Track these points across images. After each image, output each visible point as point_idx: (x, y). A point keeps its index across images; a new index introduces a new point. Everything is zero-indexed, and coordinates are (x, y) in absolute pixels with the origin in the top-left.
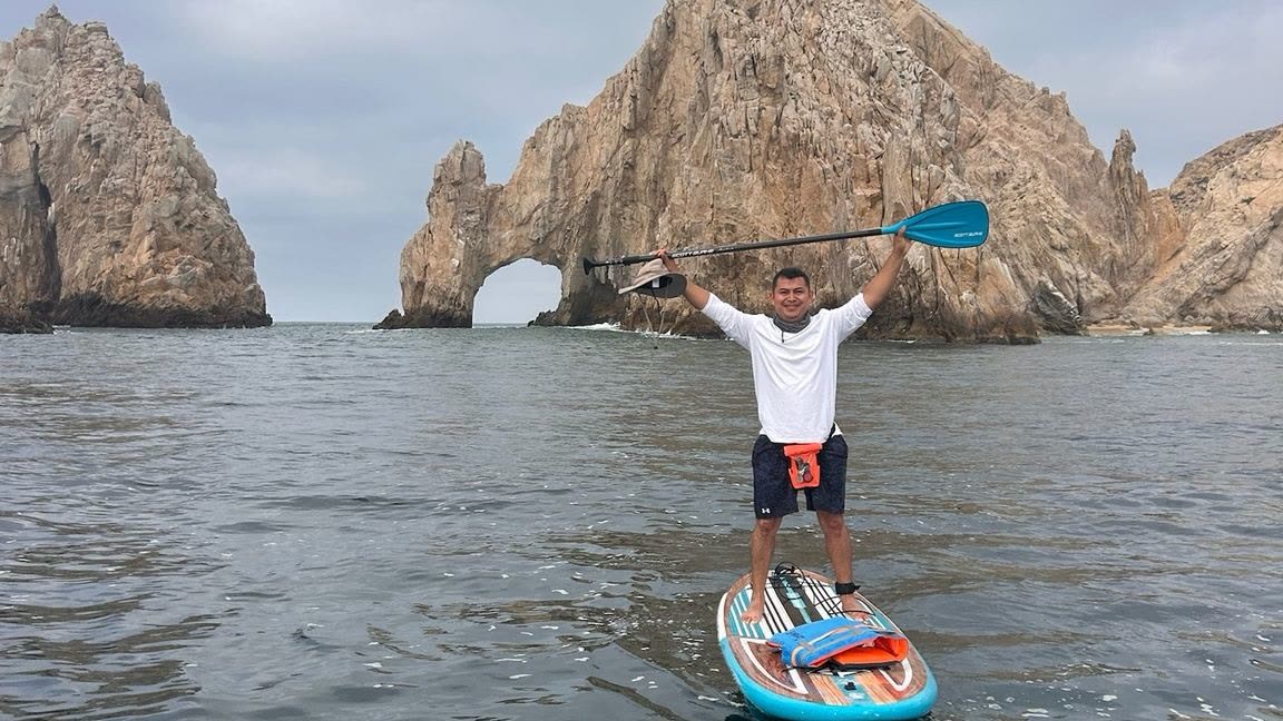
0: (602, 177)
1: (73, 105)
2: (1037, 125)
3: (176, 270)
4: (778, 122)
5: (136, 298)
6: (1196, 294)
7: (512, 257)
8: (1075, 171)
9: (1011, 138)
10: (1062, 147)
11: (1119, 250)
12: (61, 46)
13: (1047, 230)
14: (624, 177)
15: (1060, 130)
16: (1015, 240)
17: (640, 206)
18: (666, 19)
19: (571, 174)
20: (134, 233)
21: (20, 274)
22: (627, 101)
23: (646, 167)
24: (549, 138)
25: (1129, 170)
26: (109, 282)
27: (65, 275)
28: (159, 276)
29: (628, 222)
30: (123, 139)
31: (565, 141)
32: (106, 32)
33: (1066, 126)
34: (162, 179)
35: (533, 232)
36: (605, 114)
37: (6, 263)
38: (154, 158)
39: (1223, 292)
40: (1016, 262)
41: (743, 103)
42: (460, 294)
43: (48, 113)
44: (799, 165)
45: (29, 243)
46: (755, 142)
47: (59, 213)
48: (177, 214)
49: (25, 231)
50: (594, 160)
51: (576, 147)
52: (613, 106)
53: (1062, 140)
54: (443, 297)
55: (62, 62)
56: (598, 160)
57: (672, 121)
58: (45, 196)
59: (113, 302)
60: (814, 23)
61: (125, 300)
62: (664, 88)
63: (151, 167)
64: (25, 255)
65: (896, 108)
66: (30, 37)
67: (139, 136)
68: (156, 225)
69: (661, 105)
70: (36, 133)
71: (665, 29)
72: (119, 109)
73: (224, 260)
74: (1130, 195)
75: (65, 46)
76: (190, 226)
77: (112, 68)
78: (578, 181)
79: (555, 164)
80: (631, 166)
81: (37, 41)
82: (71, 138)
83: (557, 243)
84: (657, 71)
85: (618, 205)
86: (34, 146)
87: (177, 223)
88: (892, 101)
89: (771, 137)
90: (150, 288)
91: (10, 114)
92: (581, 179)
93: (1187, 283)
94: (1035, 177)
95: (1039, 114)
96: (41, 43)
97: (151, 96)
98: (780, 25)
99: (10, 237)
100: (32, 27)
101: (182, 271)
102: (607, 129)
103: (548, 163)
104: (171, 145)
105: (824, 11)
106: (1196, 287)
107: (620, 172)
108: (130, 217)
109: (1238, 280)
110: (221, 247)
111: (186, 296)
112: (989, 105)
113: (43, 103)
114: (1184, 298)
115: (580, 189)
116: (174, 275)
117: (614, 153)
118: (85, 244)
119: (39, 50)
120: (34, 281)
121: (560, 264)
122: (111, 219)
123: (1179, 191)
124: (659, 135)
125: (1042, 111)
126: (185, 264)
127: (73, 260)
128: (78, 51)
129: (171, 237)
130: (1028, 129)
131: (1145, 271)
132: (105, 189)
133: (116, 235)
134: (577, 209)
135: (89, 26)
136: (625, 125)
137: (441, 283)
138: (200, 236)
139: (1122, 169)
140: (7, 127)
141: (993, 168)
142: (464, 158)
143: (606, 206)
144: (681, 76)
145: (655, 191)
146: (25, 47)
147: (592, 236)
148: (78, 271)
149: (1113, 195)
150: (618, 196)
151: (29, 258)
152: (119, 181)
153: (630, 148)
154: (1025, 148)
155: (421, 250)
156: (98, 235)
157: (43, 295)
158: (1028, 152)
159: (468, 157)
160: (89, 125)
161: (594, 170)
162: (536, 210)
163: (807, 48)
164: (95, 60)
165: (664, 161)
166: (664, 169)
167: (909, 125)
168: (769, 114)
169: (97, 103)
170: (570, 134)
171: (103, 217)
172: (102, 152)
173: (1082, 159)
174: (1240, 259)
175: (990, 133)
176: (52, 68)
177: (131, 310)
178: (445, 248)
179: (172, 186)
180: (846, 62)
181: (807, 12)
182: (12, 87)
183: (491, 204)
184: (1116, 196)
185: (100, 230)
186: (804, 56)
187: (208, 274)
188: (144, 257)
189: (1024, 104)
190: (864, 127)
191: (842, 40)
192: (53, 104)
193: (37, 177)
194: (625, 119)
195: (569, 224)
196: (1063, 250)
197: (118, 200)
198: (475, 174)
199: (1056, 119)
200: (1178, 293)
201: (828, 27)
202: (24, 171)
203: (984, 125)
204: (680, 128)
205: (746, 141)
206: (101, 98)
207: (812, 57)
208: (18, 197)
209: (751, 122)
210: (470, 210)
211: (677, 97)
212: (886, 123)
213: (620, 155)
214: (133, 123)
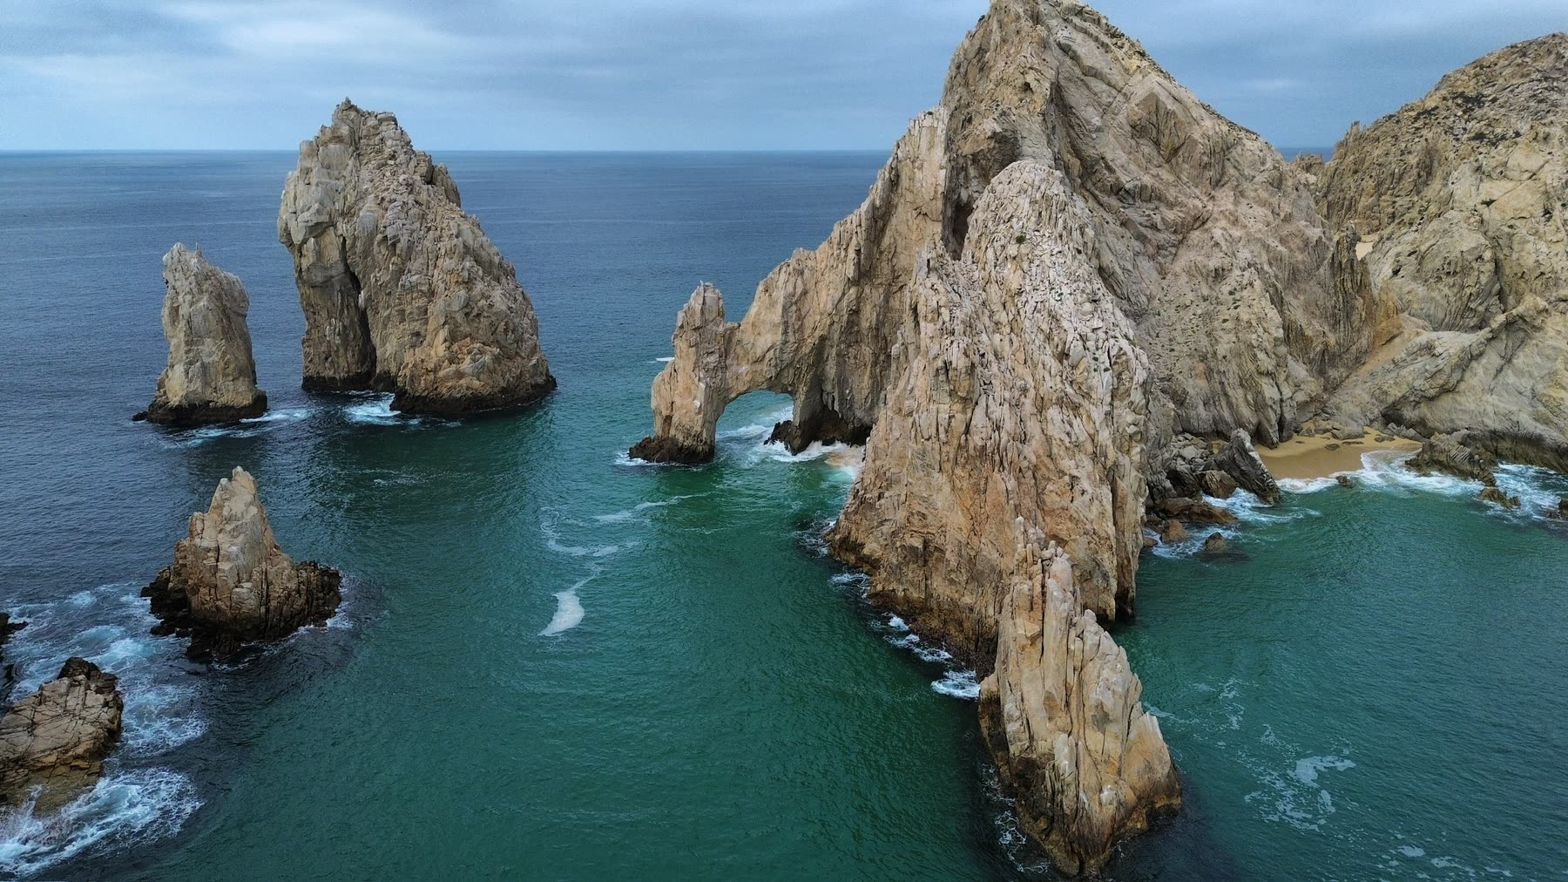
0: (828, 323)
1: (370, 202)
2: (1263, 203)
3: (468, 359)
4: (967, 431)
5: (436, 389)
6: (1403, 396)
7: (749, 388)
8: (1297, 254)
9: (1235, 222)
10: (1287, 226)
11: (1332, 339)
12: (357, 138)
13: (1255, 356)
14: (848, 322)
15: (1286, 208)
16: (1224, 357)
17: (863, 347)
18: (890, 173)
19: (800, 318)
20: (431, 327)
21: (342, 351)
22: (852, 254)
23: (868, 317)
24: (780, 284)
25: (1351, 261)
26: (412, 376)
27: (378, 353)
28: (454, 367)
29: (852, 361)
30: (415, 235)
31: (795, 288)
32: (395, 120)
33: (1294, 203)
34: (451, 272)
35: (766, 370)
36: (832, 261)
37: (329, 342)
38: (443, 251)
39: (1432, 399)
40: (1224, 379)
41: (936, 406)
42: (702, 432)
43: (350, 208)
44: (985, 474)
45: (347, 322)
46: (945, 449)
47: (368, 299)
48: (466, 306)
49: (342, 312)
50: (822, 305)
51: (805, 293)
52: (839, 255)
53: (1288, 219)
54: (688, 435)
55: (359, 155)
56: (825, 306)
57: (893, 271)
58: (355, 283)
59: (417, 394)
60: (1014, 281)
61: (426, 392)
62: (886, 241)
63: (440, 262)
64: (344, 334)
65: (1086, 396)
66: (329, 134)
67: (429, 229)
68: (449, 319)
69: (884, 257)
70: (342, 227)
71: (888, 183)
72: (410, 206)
73: (510, 341)
74: (1350, 285)
75: (360, 138)
76: (478, 315)
77: (402, 158)
78: (807, 324)
79: (785, 310)
80: (855, 312)
81: (335, 137)
82: (372, 233)
83: (788, 378)
84: (880, 223)
85: (843, 346)
86: (342, 239)
87: (467, 314)
88: (1083, 388)
89: (960, 444)
90: (447, 378)
91: (318, 211)
92: (809, 323)
93: (1396, 383)
94: (1251, 284)
95: (1267, 190)
96: (338, 139)
97: (439, 178)
98: (984, 269)
99: (330, 317)
100: (329, 124)
101: (474, 360)
102: (833, 277)
103: (779, 309)
104: (457, 237)
105: (1025, 266)
106: (1404, 389)
107: (845, 317)
108: (426, 311)
109: (1446, 390)
110: (506, 331)
111: (478, 382)
112: (1217, 183)
113: (345, 198)
114: (1390, 400)
115: (808, 332)
116: (466, 365)
117: (840, 300)
118: (391, 331)
119: (338, 146)
120: (353, 355)
121: (793, 393)
122: (411, 313)
123: (1433, 105)
124: (881, 284)
125: (1270, 187)
126: (476, 354)
127: (384, 341)
128: (372, 142)
129: (462, 329)
130: (1255, 206)
131: (1357, 358)
132: (403, 286)
133: (416, 326)
134: (806, 350)
135: (379, 117)
136: (850, 276)
137: (685, 421)
138: (487, 323)
139: (1344, 261)
140: (317, 224)
141: (1213, 263)
142: (704, 303)
143: (832, 347)
144: (903, 228)
145: (877, 336)
146: (325, 144)
147: (820, 370)
148: (388, 354)
149: (1332, 284)
150: (843, 339)
151: (347, 335)
152: (415, 278)
153: (854, 296)
154: (1248, 234)
155: (668, 387)
156: (401, 326)
157: (362, 366)
158: (1250, 239)
159: (707, 301)
160: (385, 227)
161: (822, 314)
162: (768, 350)
163: (1007, 305)
164: (388, 151)
165: (886, 308)
166: (885, 316)
167: (1098, 414)
168: (958, 424)
169: (391, 201)
170: (799, 282)
171: (404, 311)
172: (398, 252)
173: (1306, 243)
174: (1452, 371)
175: (1215, 215)
176: (350, 163)
177: (433, 401)
178: (688, 390)
179: (460, 280)
180: (1041, 337)
181: (1009, 266)
182: (317, 185)
183: (730, 340)
184: (1335, 285)
185: (403, 320)
186: (1005, 313)
187: (496, 359)
188: (440, 349)
189: (1254, 177)
190: (1053, 413)
191: (1039, 312)
192: (354, 199)
193: (347, 266)
194: (850, 271)
195: (798, 362)
196: (1268, 374)
197: (415, 295)
198: (714, 315)
199: (1284, 195)
200: (1386, 393)
201: (1028, 288)
202: (336, 263)
203: (1210, 207)
204: (901, 279)
205: (937, 446)
206: (394, 196)
207: (1011, 317)
208: (332, 285)
209: (941, 430)
210: (710, 350)
211: (899, 250)
212: (1076, 408)
213: (845, 303)
214: (423, 217)
